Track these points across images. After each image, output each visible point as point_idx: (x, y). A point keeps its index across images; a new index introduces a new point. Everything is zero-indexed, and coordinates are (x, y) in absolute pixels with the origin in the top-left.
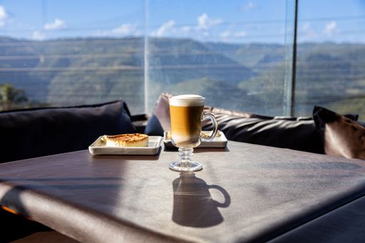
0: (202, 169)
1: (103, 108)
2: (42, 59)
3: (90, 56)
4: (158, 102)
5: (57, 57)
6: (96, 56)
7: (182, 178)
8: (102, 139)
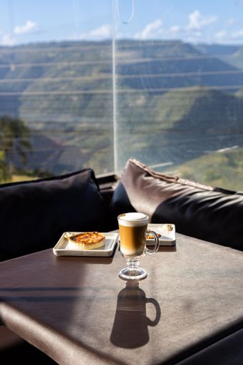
0: (146, 277)
1: (71, 179)
2: (13, 67)
3: (65, 64)
4: (126, 167)
5: (29, 65)
6: (73, 63)
7: (128, 288)
8: (66, 237)
